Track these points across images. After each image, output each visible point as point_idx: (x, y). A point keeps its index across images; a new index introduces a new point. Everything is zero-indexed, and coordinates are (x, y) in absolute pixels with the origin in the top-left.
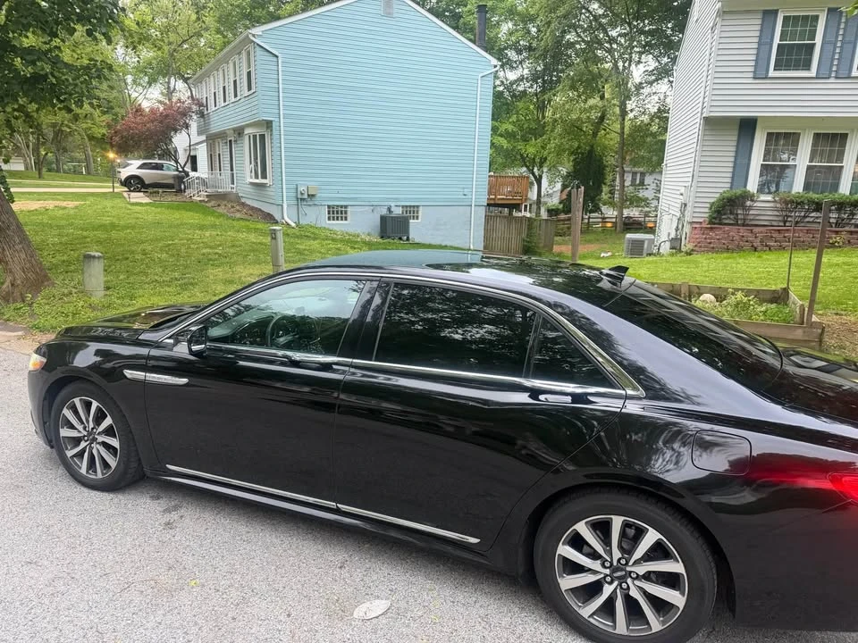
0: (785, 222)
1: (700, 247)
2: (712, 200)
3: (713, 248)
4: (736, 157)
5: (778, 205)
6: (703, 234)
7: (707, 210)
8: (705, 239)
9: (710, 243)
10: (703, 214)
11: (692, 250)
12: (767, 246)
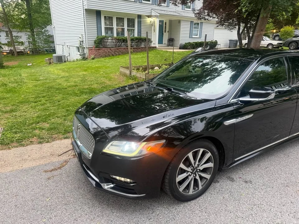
0: (116, 46)
1: (97, 56)
2: (94, 40)
3: (101, 56)
4: (97, 24)
5: (114, 41)
6: (96, 51)
7: (93, 43)
8: (98, 53)
9: (100, 54)
10: (92, 44)
11: (94, 57)
12: (115, 54)
